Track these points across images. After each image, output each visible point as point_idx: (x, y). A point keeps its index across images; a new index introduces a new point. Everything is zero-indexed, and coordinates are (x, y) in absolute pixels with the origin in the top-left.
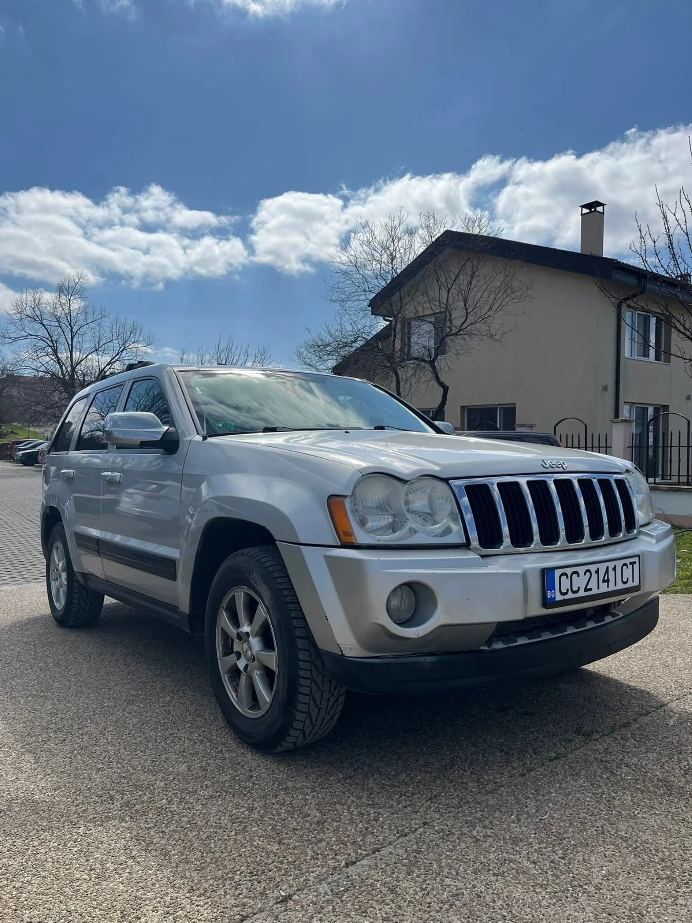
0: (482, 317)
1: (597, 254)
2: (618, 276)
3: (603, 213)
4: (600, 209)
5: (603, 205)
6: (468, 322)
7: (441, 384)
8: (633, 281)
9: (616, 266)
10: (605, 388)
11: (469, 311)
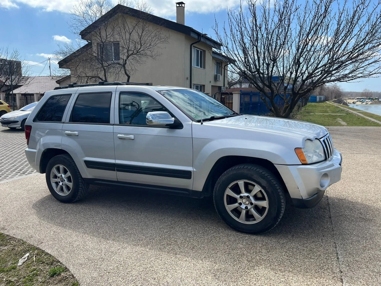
0: (148, 48)
1: (183, 24)
2: (192, 35)
3: (184, 7)
4: (183, 5)
5: (184, 4)
6: (141, 49)
7: (128, 75)
8: (196, 37)
9: (192, 30)
10: (187, 78)
11: (142, 45)
